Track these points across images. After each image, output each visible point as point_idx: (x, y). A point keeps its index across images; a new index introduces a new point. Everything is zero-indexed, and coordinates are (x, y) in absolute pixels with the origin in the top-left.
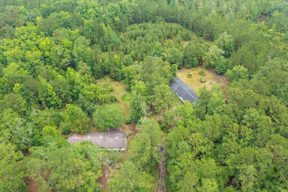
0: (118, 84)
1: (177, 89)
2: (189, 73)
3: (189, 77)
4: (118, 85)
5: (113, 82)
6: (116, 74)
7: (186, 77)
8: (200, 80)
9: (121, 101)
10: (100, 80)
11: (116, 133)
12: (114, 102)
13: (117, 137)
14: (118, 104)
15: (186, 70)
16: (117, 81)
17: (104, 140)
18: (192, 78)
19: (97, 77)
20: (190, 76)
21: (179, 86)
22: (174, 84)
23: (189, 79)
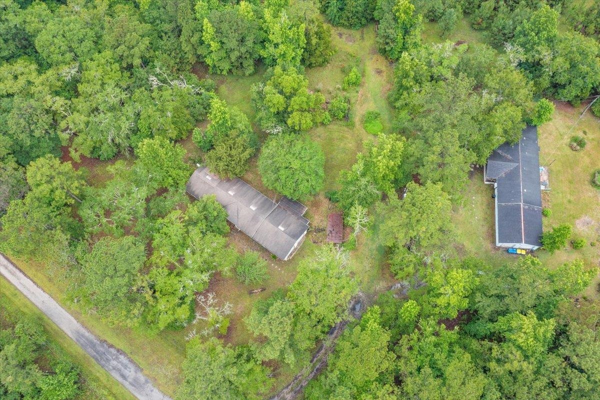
0: (384, 68)
1: (504, 176)
2: (585, 133)
3: (571, 147)
4: (379, 72)
5: (375, 57)
6: (387, 43)
7: (567, 140)
8: (594, 176)
9: (357, 124)
10: (353, 31)
11: (289, 212)
12: (340, 120)
13: (282, 226)
14: (346, 129)
15: (586, 117)
16: (386, 58)
17: (255, 219)
18: (582, 154)
19: (346, 23)
20: (578, 148)
21: (517, 168)
22: (509, 157)
23: (568, 151)
